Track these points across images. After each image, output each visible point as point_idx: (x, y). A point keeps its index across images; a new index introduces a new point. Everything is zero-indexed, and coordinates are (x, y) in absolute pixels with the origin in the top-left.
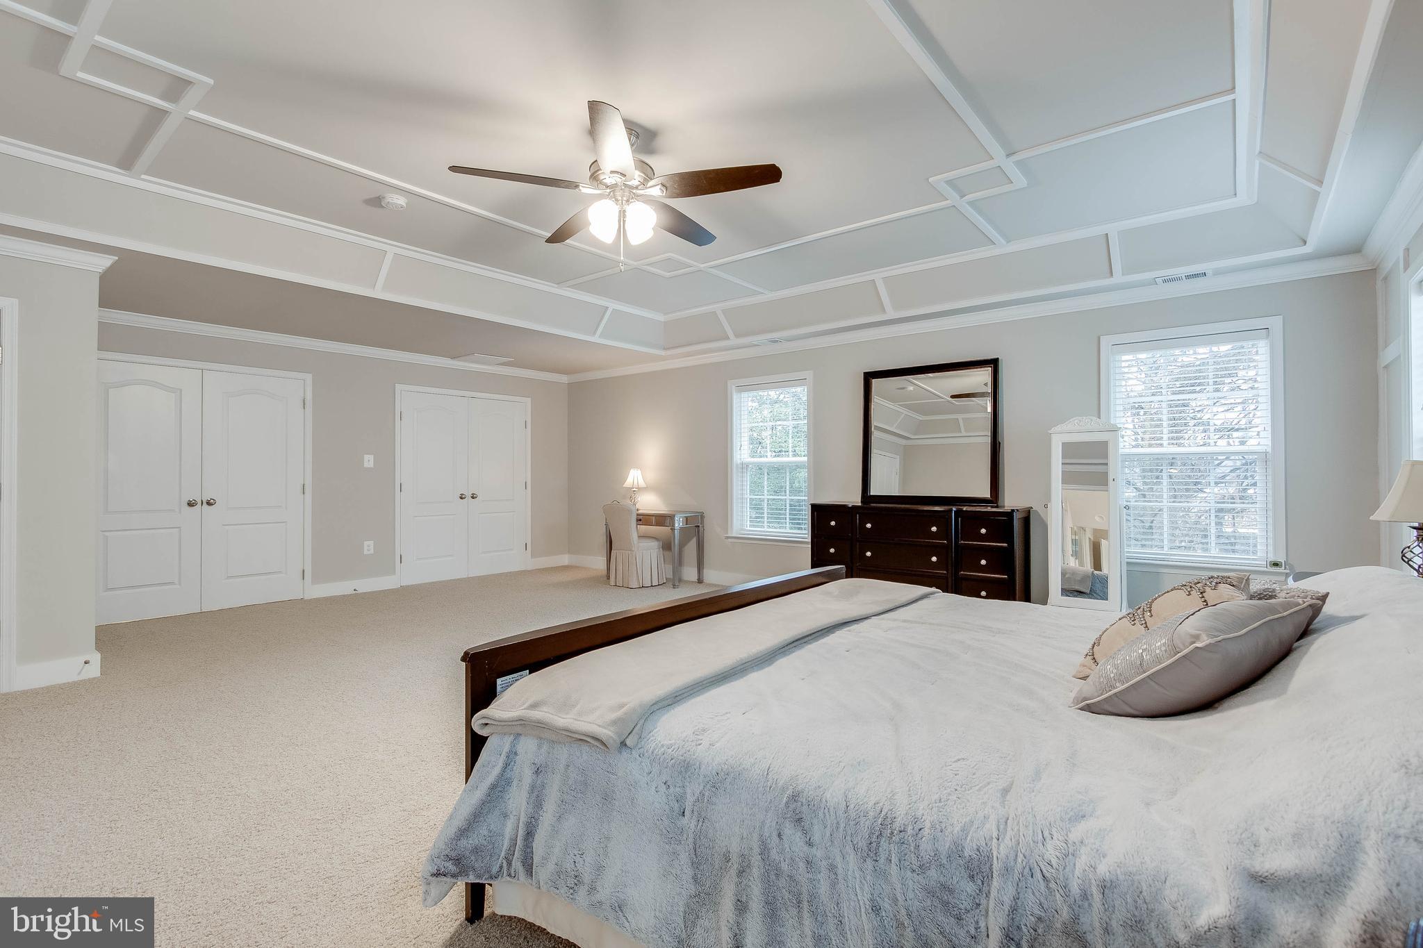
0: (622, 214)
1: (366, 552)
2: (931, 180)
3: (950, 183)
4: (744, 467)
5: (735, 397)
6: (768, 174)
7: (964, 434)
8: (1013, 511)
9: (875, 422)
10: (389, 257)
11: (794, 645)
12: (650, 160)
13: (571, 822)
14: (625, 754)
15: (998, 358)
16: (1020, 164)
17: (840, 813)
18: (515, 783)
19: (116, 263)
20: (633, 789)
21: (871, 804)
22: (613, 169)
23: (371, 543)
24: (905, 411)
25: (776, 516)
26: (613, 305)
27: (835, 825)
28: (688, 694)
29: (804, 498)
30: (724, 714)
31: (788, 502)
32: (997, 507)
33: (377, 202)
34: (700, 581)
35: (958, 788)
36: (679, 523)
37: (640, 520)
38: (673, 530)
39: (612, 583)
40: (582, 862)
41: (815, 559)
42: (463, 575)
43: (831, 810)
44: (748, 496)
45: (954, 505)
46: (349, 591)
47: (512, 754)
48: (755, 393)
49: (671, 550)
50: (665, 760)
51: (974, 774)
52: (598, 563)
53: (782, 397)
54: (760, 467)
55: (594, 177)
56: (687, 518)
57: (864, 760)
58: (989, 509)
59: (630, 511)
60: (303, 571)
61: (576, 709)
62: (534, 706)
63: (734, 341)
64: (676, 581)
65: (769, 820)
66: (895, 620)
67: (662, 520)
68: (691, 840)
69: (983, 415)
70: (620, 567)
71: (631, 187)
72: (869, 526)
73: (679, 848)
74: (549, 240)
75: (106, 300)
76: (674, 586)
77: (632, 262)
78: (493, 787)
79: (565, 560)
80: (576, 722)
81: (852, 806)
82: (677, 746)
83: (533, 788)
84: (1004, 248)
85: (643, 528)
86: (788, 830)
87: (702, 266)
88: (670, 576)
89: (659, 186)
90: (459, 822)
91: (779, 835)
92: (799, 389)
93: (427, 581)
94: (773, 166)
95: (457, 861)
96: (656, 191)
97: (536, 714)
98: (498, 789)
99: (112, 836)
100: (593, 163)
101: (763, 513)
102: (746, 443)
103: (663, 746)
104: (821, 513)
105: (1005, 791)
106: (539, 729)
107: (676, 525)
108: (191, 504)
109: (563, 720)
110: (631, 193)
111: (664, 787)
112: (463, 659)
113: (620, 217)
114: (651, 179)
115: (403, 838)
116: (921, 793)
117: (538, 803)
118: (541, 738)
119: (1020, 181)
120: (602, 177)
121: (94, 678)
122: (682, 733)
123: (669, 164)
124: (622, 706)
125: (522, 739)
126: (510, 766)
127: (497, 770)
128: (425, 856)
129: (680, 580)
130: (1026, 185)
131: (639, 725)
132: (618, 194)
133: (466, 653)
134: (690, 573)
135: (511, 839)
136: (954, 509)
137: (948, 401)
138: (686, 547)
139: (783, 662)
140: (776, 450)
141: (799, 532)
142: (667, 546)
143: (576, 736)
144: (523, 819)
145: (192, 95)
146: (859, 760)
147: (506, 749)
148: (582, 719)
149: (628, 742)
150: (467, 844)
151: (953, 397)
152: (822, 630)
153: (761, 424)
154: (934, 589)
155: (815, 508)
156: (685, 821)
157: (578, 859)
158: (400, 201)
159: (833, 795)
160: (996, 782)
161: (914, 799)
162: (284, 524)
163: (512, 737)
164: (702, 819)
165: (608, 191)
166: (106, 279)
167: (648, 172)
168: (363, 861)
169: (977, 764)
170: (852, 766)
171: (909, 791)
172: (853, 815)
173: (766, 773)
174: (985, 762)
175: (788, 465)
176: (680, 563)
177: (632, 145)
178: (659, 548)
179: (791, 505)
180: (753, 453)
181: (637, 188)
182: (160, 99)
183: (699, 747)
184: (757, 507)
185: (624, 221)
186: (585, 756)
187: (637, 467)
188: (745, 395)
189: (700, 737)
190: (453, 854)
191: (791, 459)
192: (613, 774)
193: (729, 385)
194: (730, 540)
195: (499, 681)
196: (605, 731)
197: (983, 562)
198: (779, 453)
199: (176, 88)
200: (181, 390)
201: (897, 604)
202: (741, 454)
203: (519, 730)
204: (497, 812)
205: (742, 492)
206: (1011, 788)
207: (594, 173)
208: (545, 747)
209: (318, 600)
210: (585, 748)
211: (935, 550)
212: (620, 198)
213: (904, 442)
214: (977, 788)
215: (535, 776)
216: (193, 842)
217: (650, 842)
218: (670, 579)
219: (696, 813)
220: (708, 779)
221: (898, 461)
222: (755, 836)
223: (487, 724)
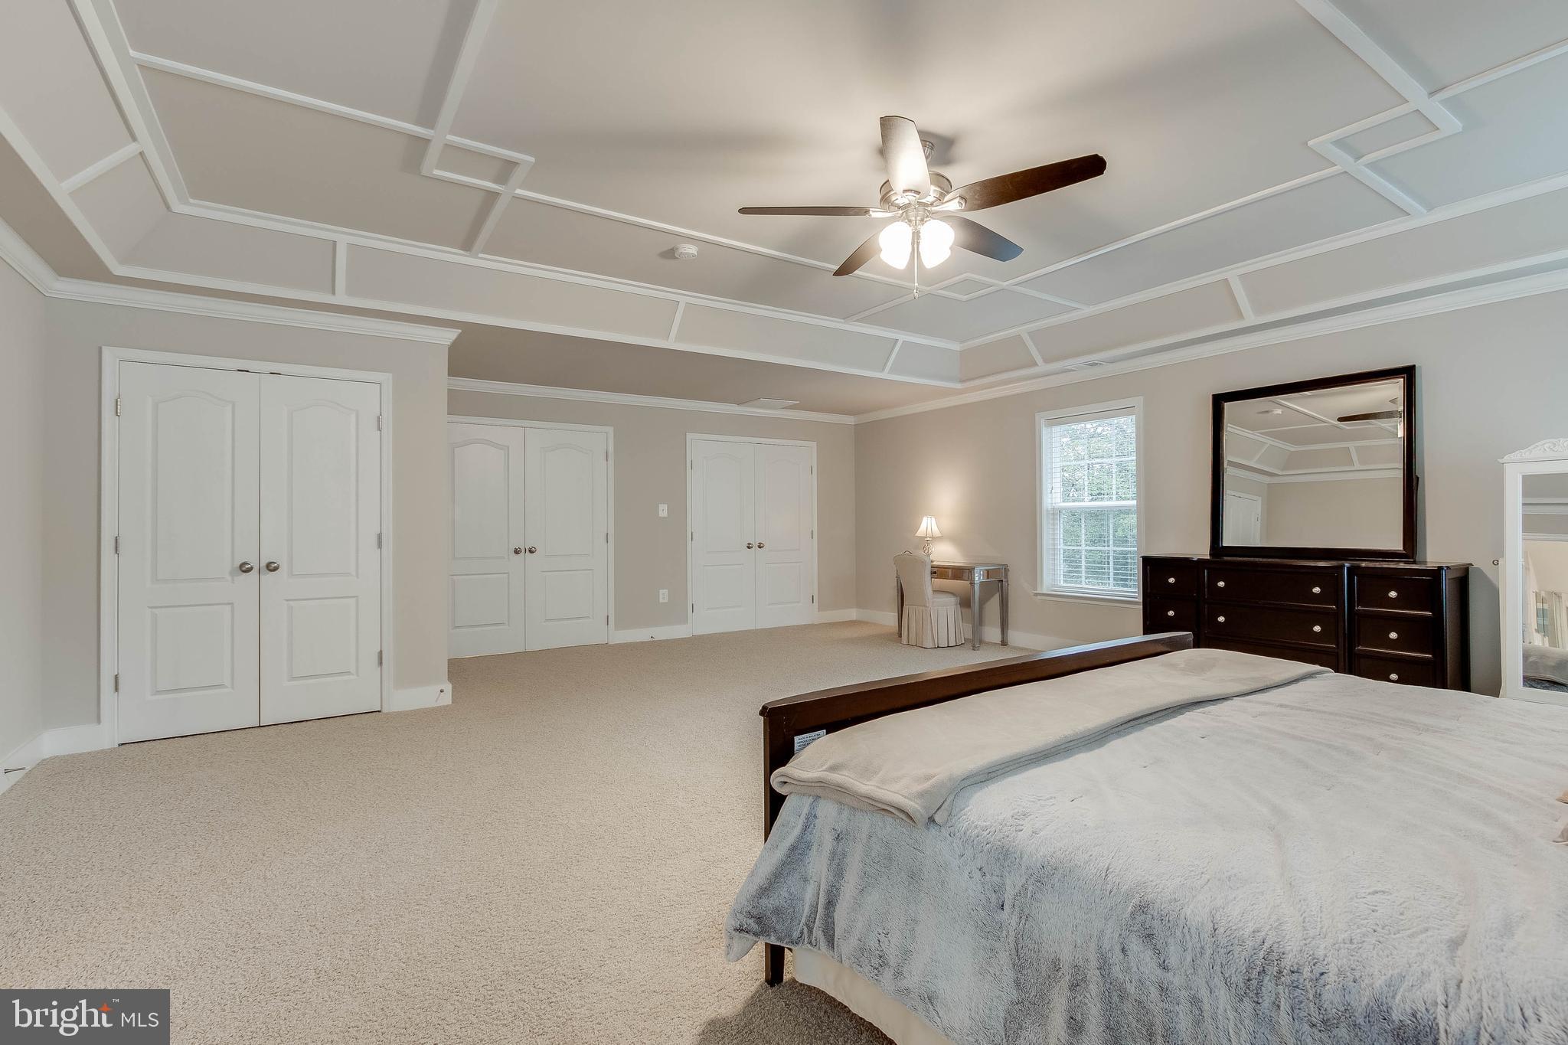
0: (916, 236)
1: (661, 600)
2: (1310, 143)
3: (1340, 143)
4: (1057, 512)
5: (1045, 431)
6: (1092, 166)
7: (1357, 466)
8: (1440, 568)
9: (1228, 456)
10: (681, 307)
11: (1132, 723)
12: (948, 172)
13: (874, 898)
14: (933, 831)
15: (1414, 366)
16: (1450, 103)
17: (1206, 936)
18: (814, 848)
19: (460, 336)
20: (943, 871)
21: (1247, 932)
22: (906, 188)
23: (666, 591)
24: (1270, 441)
25: (1097, 570)
26: (902, 337)
27: (1198, 950)
28: (1003, 771)
29: (1132, 549)
30: (1048, 799)
31: (1112, 554)
32: (1414, 562)
33: (670, 254)
34: (1004, 643)
35: (1379, 929)
36: (978, 577)
37: (935, 573)
38: (972, 584)
39: (905, 641)
40: (887, 943)
41: (1148, 623)
42: (752, 627)
43: (1193, 930)
44: (1062, 546)
45: (1346, 560)
46: (647, 639)
47: (811, 817)
48: (1066, 427)
49: (970, 606)
50: (979, 843)
51: (1402, 914)
52: (888, 619)
53: (1099, 430)
54: (1073, 514)
55: (886, 199)
56: (988, 571)
57: (1235, 875)
58: (1402, 566)
59: (923, 563)
60: (608, 617)
61: (878, 776)
62: (833, 769)
63: (1042, 367)
64: (976, 642)
65: (1111, 930)
66: (1267, 704)
67: (959, 573)
68: (1011, 939)
69: (1391, 441)
70: (913, 625)
71: (925, 205)
72: (1221, 584)
73: (997, 945)
74: (837, 273)
75: (454, 371)
76: (974, 648)
77: (924, 288)
78: (793, 848)
79: (853, 614)
80: (880, 790)
81: (1222, 930)
82: (993, 829)
83: (833, 855)
84: (1423, 218)
85: (938, 582)
86: (1135, 945)
87: (1005, 283)
88: (970, 637)
89: (958, 199)
90: (760, 879)
91: (1123, 950)
92: (1122, 420)
93: (718, 632)
94: (1096, 156)
95: (759, 919)
96: (953, 205)
97: (835, 777)
98: (798, 852)
99: (465, 848)
100: (885, 183)
101: (1080, 567)
102: (1059, 485)
103: (976, 827)
104: (1155, 568)
105: (1455, 944)
106: (840, 792)
107: (977, 579)
108: (517, 552)
109: (866, 787)
110: (926, 212)
111: (979, 873)
112: (762, 713)
113: (913, 237)
114: (948, 193)
115: (704, 887)
116: (1321, 928)
117: (839, 873)
118: (841, 803)
119: (1450, 123)
120: (893, 198)
121: (447, 706)
122: (998, 815)
123: (967, 173)
124: (928, 778)
125: (822, 803)
126: (810, 830)
127: (797, 831)
128: (726, 910)
129: (981, 642)
130: (1461, 130)
131: (948, 801)
132: (911, 213)
133: (764, 708)
134: (992, 633)
135: (811, 905)
136: (1347, 565)
137: (1334, 426)
138: (988, 603)
139: (1117, 745)
140: (1094, 493)
141: (1125, 589)
142: (965, 602)
143: (880, 805)
144: (823, 887)
145: (519, 174)
146: (1229, 874)
147: (806, 810)
148: (885, 788)
149: (937, 818)
150: (769, 903)
151: (1341, 419)
152: (1165, 710)
153: (1074, 463)
154: (1317, 668)
155: (1147, 561)
156: (1004, 916)
157: (882, 938)
158: (691, 249)
159: (1196, 911)
160: (1439, 929)
161: (1311, 933)
162: (590, 571)
163: (811, 799)
164: (1024, 916)
165: (900, 212)
166: (454, 349)
167: (943, 184)
168: (668, 904)
169: (1404, 902)
170: (1219, 880)
171: (1304, 922)
172: (1224, 941)
173: (1104, 874)
174: (1418, 900)
175: (1110, 509)
176: (981, 622)
177: (927, 158)
178: (956, 605)
179: (1115, 558)
180: (1066, 496)
181: (932, 204)
182: (494, 183)
183: (1019, 833)
184: (1072, 560)
185: (918, 243)
186: (888, 828)
187: (929, 514)
188: (1056, 429)
189: (1021, 823)
190: (755, 912)
191: (1114, 503)
192: (919, 851)
193: (1037, 418)
194: (1039, 597)
195: (797, 739)
196: (911, 803)
197: (1393, 635)
198: (1098, 495)
199: (506, 170)
200: (508, 448)
201: (1269, 683)
202: (1052, 498)
203: (819, 792)
204: (797, 876)
205: (1054, 543)
206: (1463, 941)
207: (885, 195)
208: (846, 813)
209: (620, 645)
210: (889, 819)
211: (1319, 617)
212: (913, 218)
213: (1267, 479)
214: (1409, 932)
215: (835, 843)
216: (526, 863)
217: (964, 933)
218: (968, 639)
219: (1017, 909)
220: (1030, 871)
221: (1260, 502)
222: (1093, 946)
223: (786, 782)
